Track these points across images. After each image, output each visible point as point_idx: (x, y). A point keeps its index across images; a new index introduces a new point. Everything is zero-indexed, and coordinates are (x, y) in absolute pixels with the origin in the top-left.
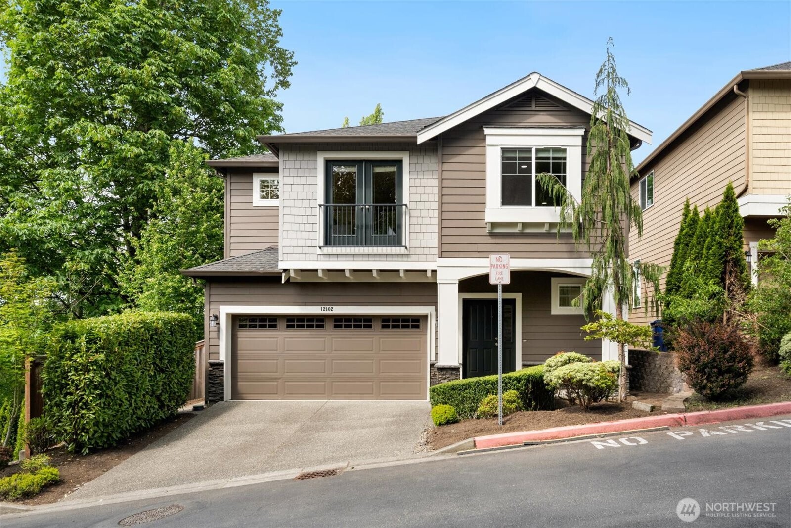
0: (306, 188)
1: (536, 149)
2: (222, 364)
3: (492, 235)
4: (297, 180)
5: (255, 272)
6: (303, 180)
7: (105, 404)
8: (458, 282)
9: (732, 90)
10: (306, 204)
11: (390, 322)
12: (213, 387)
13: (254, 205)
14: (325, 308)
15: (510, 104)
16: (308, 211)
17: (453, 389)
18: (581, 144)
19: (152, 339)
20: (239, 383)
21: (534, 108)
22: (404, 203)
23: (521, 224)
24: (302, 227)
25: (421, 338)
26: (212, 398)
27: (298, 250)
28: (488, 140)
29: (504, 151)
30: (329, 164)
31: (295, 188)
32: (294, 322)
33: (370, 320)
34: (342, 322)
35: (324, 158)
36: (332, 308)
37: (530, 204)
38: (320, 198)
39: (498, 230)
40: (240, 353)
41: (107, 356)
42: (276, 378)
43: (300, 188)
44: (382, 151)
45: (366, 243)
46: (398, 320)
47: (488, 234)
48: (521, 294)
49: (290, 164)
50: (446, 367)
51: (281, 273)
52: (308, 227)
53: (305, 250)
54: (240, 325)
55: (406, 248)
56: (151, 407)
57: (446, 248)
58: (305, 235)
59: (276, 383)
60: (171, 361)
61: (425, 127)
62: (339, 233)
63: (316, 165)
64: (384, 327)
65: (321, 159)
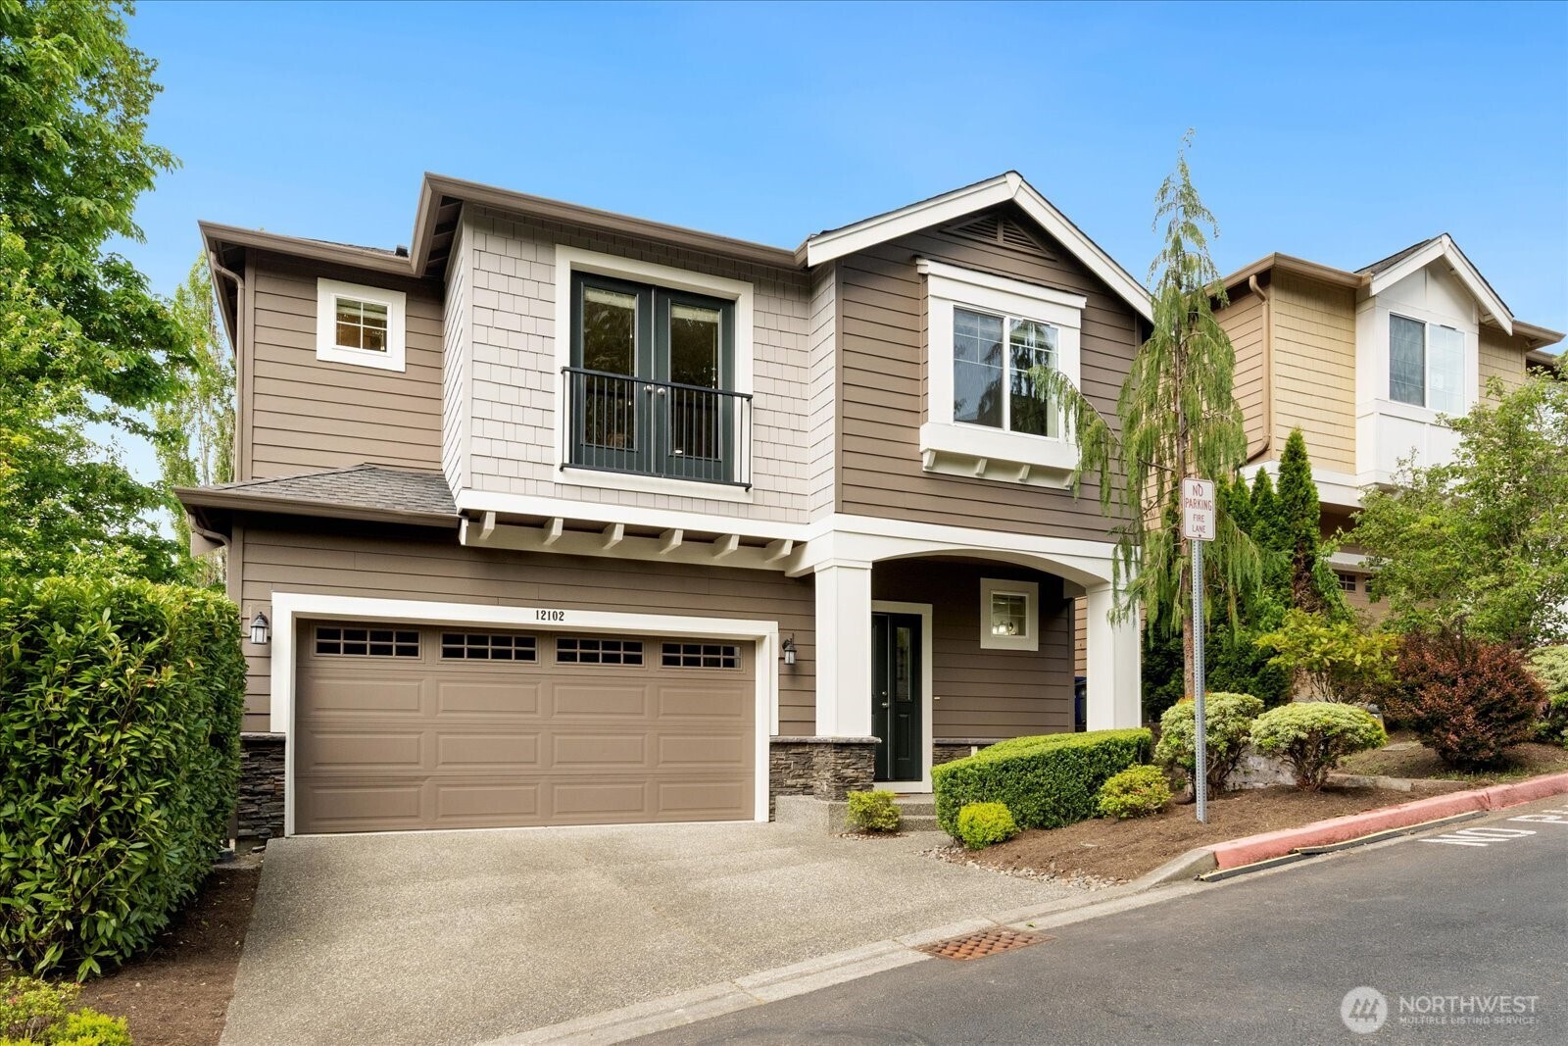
0: (529, 325)
1: (1011, 320)
2: (280, 743)
3: (933, 476)
4: (506, 302)
6: (521, 305)
8: (870, 566)
9: (1247, 281)
10: (527, 360)
11: (680, 651)
12: (252, 801)
13: (319, 356)
14: (544, 613)
15: (963, 225)
16: (533, 380)
17: (1006, 769)
18: (1079, 327)
20: (315, 790)
21: (1000, 241)
22: (738, 390)
23: (985, 461)
24: (517, 415)
25: (742, 689)
26: (248, 832)
27: (509, 468)
28: (934, 286)
29: (959, 312)
30: (581, 279)
31: (501, 320)
32: (461, 641)
33: (638, 647)
34: (576, 646)
35: (570, 263)
36: (562, 613)
37: (1000, 425)
38: (564, 359)
39: (943, 469)
40: (317, 715)
42: (417, 778)
43: (513, 322)
44: (698, 271)
45: (658, 470)
46: (695, 649)
47: (927, 476)
48: (931, 606)
49: (489, 262)
51: (460, 519)
52: (535, 417)
53: (526, 470)
54: (319, 644)
55: (745, 489)
57: (853, 494)
58: (526, 434)
59: (415, 790)
61: (825, 233)
62: (599, 440)
63: (552, 274)
64: (667, 661)
65: (563, 262)
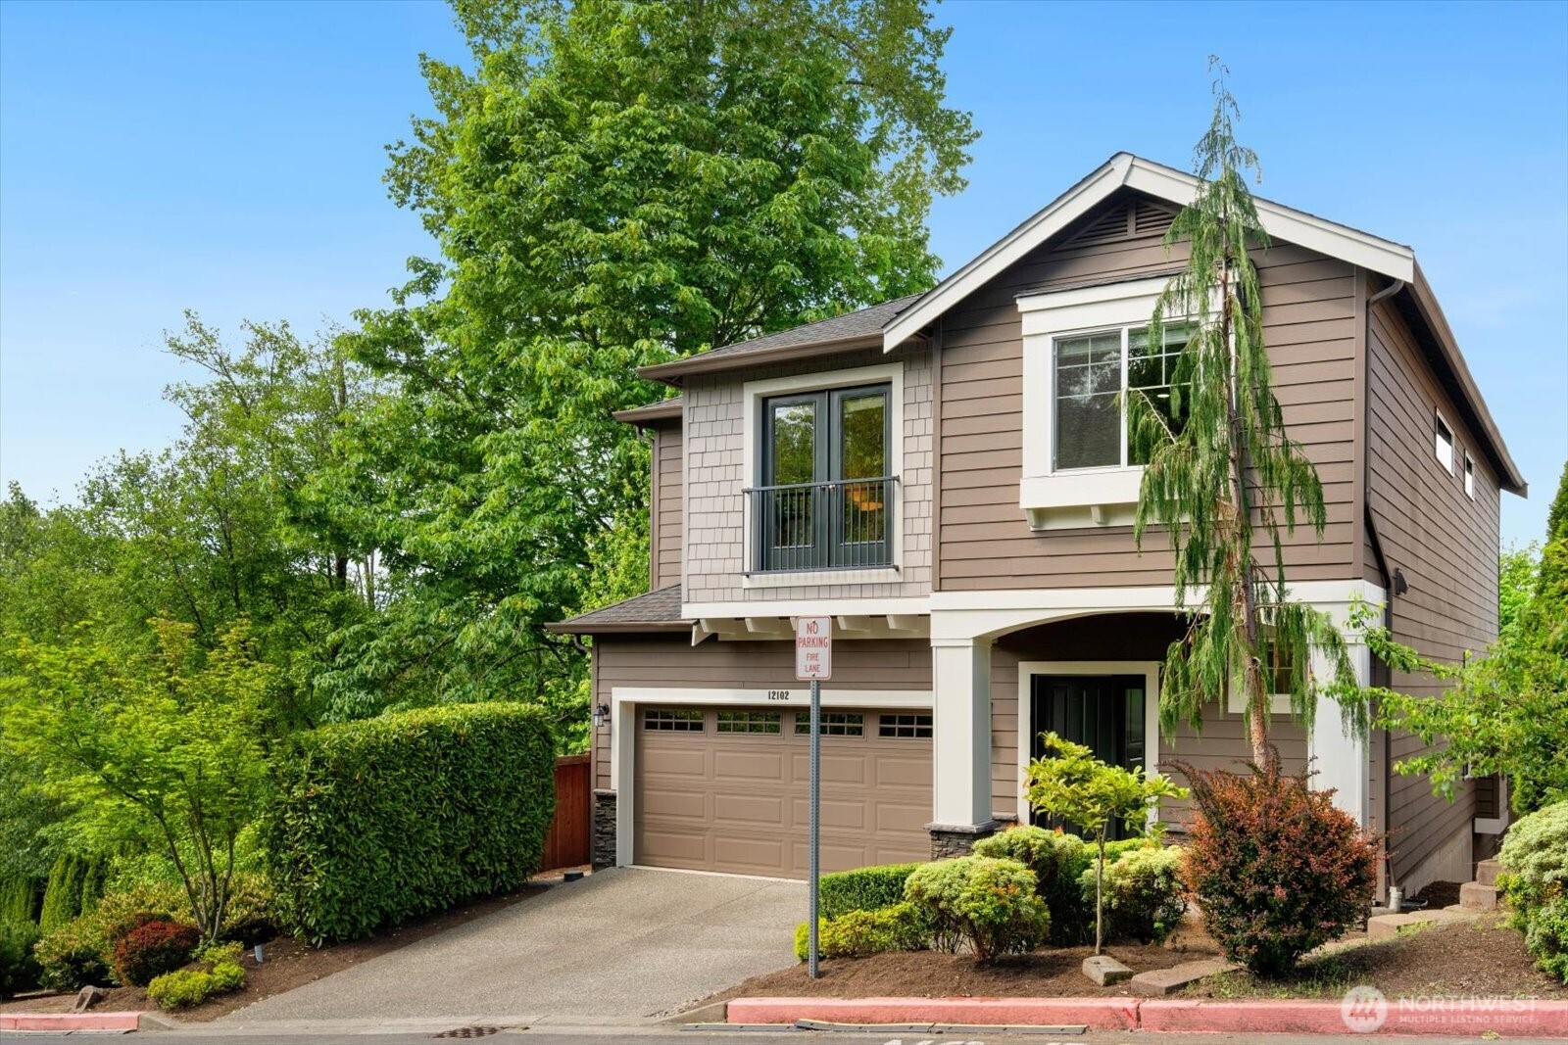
0: (726, 458)
1: (1130, 330)
2: (613, 798)
3: (1042, 535)
4: (711, 444)
5: (649, 625)
6: (721, 443)
7: (337, 867)
8: (971, 643)
10: (725, 489)
11: (895, 722)
12: (602, 839)
14: (774, 693)
16: (729, 504)
19: (445, 756)
20: (646, 834)
21: (1131, 233)
22: (894, 474)
23: (1099, 509)
24: (718, 536)
26: (600, 860)
27: (712, 581)
28: (1029, 324)
29: (1061, 343)
30: (765, 404)
31: (708, 460)
32: (732, 718)
33: (860, 719)
35: (756, 395)
36: (787, 693)
37: (1117, 462)
38: (748, 477)
39: (1052, 525)
40: (648, 777)
41: (338, 786)
42: (701, 829)
43: (715, 460)
45: (829, 562)
47: (1034, 535)
48: (1157, 664)
49: (700, 415)
50: (945, 829)
51: (690, 626)
52: (729, 535)
53: (724, 581)
54: (649, 723)
55: (897, 569)
56: (445, 873)
57: (949, 570)
58: (724, 551)
59: (701, 838)
60: (487, 794)
61: (900, 314)
62: (784, 543)
63: (741, 410)
64: (884, 732)
65: (748, 398)
